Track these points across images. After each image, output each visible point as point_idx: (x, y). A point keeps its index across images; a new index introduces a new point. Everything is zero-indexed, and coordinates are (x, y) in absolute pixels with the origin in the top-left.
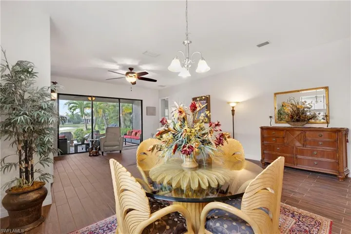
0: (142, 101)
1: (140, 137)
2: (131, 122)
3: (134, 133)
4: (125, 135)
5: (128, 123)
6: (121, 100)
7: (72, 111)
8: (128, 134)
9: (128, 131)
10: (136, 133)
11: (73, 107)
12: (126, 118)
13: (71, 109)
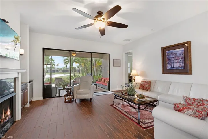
0: (109, 54)
1: (107, 84)
2: (101, 71)
3: (103, 80)
4: (97, 81)
5: (99, 73)
6: (92, 53)
7: (66, 64)
8: (99, 80)
9: (99, 79)
10: (105, 81)
11: (66, 62)
12: (98, 69)
13: (65, 63)
